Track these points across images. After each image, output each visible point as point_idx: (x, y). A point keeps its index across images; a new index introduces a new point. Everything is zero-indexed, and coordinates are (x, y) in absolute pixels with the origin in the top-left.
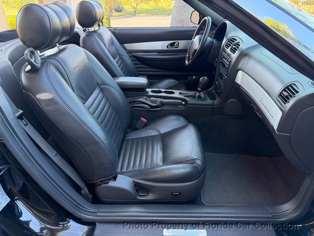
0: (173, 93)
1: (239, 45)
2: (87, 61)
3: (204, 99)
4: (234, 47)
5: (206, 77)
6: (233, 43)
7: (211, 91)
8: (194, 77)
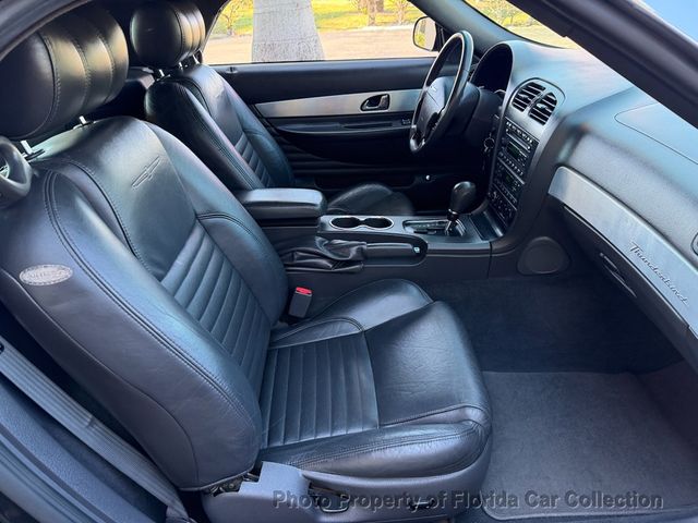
0: (386, 224)
1: (555, 102)
2: (164, 158)
3: (467, 238)
4: (540, 106)
5: (467, 183)
6: (537, 97)
7: (481, 214)
8: (428, 177)
